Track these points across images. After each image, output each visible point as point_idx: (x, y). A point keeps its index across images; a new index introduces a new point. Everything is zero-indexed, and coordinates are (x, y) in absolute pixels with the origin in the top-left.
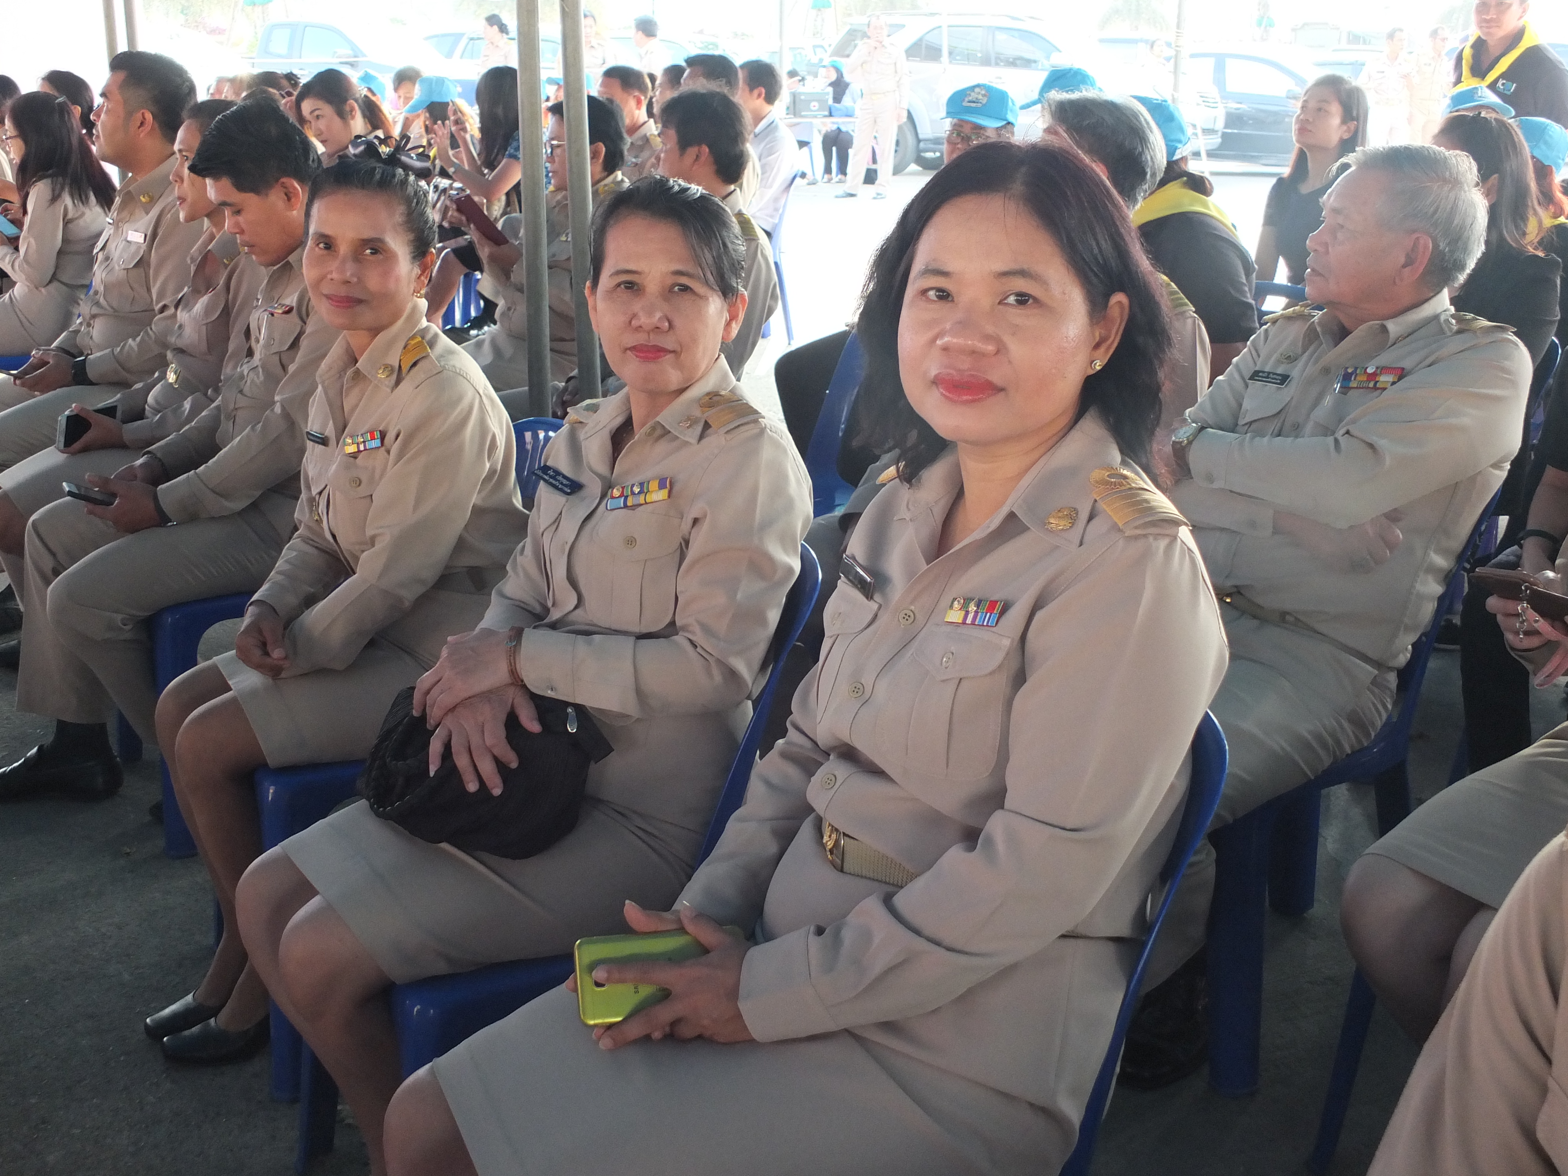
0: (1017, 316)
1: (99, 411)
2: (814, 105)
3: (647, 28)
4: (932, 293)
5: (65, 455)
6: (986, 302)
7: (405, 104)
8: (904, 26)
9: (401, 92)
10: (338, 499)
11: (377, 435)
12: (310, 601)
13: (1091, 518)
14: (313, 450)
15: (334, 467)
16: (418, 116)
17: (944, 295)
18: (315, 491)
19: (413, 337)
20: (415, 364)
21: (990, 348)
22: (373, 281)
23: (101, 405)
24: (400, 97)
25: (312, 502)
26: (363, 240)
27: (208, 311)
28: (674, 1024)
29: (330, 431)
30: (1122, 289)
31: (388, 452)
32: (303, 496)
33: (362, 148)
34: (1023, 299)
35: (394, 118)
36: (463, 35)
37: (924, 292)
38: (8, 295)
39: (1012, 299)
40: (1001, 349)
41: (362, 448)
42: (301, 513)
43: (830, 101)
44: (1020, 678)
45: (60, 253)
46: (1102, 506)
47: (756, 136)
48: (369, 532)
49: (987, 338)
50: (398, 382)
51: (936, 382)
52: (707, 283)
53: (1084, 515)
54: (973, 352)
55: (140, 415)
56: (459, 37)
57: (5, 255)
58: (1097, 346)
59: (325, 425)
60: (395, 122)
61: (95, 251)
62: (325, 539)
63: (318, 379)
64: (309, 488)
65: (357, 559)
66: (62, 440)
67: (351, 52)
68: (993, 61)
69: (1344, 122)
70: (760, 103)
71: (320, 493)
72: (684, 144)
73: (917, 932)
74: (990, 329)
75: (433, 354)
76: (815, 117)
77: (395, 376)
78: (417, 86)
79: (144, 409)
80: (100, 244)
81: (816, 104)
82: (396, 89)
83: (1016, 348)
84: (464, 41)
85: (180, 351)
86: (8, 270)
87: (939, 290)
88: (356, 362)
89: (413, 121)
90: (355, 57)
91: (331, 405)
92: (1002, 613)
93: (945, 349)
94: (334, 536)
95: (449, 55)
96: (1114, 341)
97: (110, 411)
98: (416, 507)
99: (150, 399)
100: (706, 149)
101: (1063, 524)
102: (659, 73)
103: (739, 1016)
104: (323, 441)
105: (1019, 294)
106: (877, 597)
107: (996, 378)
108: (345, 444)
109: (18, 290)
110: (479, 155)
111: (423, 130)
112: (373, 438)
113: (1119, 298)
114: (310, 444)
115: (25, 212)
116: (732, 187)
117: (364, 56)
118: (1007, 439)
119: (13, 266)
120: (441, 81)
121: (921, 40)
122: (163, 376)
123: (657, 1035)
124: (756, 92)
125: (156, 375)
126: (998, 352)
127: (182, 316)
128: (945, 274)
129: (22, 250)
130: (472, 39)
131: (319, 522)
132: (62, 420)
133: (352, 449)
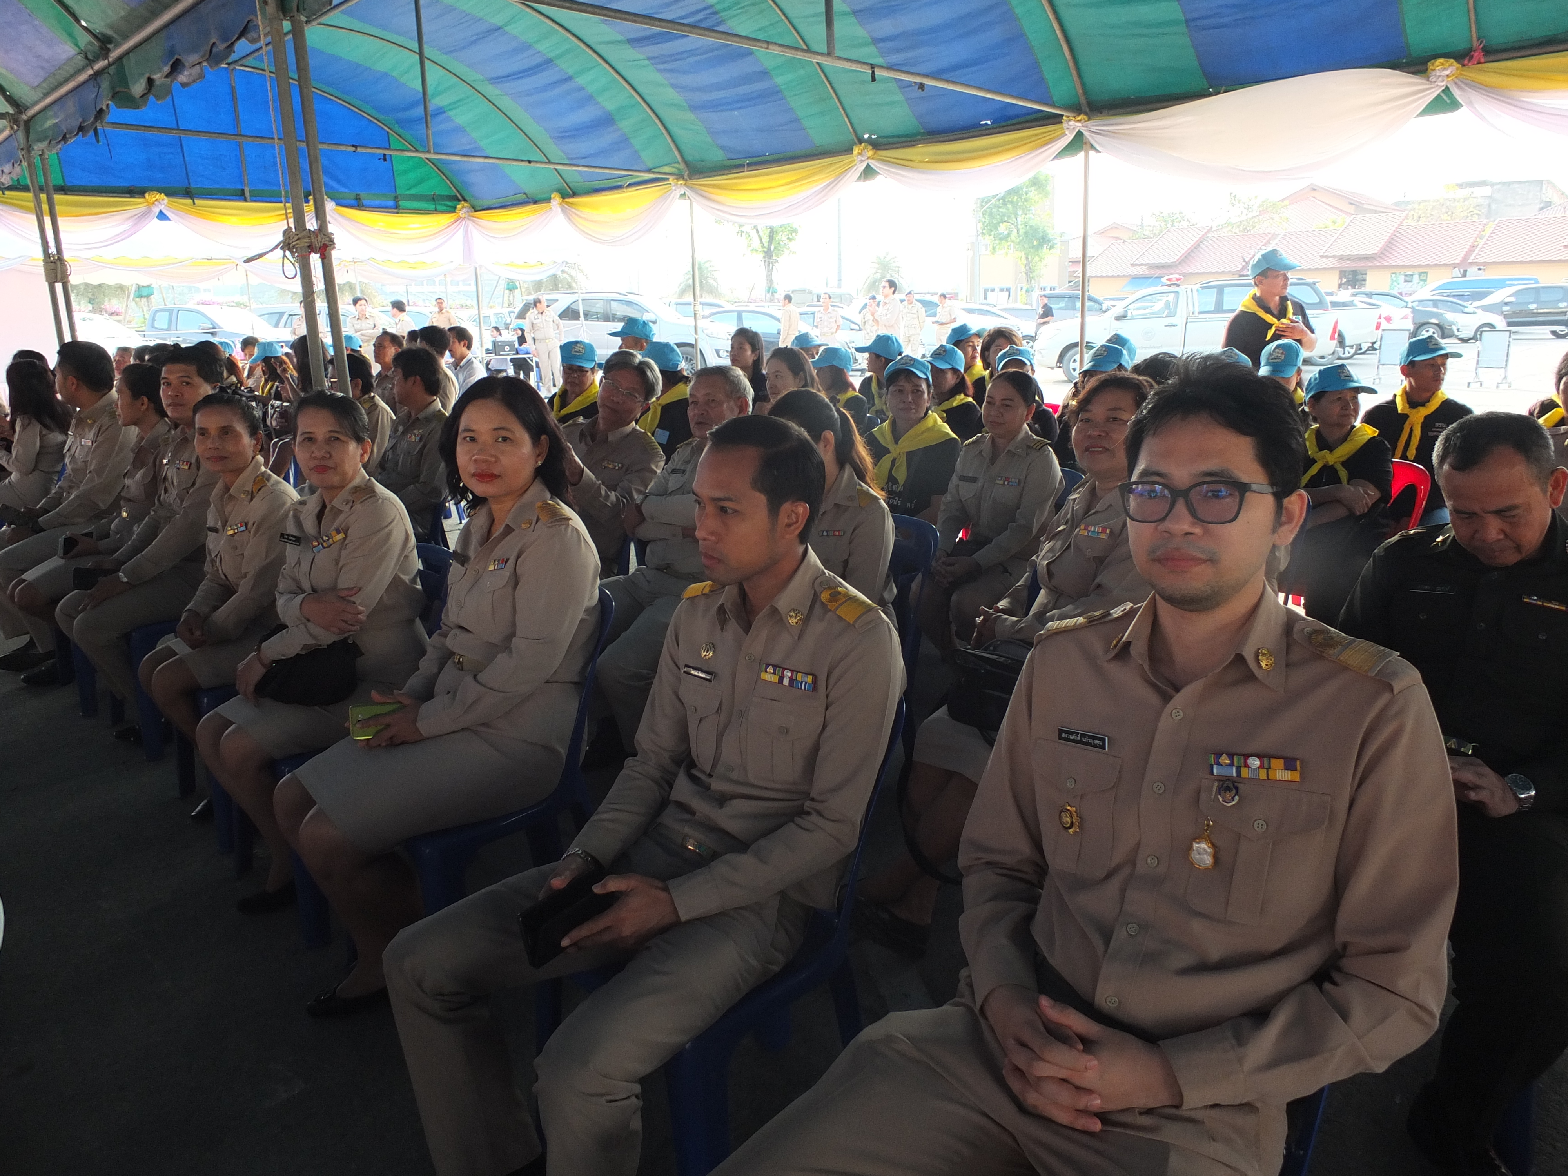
0: (504, 447)
1: (82, 535)
2: (507, 348)
3: (399, 306)
4: (468, 439)
5: (64, 560)
6: (490, 441)
7: (249, 358)
8: (557, 300)
9: (247, 351)
10: (226, 558)
11: (244, 524)
12: (216, 608)
13: (537, 521)
14: (211, 535)
15: (223, 542)
16: (258, 365)
17: (473, 439)
18: (213, 556)
19: (258, 477)
20: (259, 490)
21: (494, 459)
22: (230, 447)
23: (85, 531)
24: (246, 354)
25: (213, 561)
26: (222, 427)
27: (143, 477)
28: (391, 738)
29: (219, 525)
30: (544, 433)
31: (250, 532)
32: (208, 559)
33: (217, 390)
34: (505, 439)
35: (243, 366)
36: (284, 313)
37: (465, 438)
38: (7, 481)
39: (500, 439)
40: (498, 460)
41: (236, 531)
42: (207, 567)
43: (517, 346)
44: (516, 584)
45: (38, 453)
46: (540, 517)
47: (461, 368)
48: (243, 572)
49: (492, 456)
50: (252, 500)
51: (474, 475)
52: (347, 435)
53: (534, 522)
54: (487, 461)
55: (107, 536)
56: (282, 314)
57: (3, 456)
58: (538, 456)
59: (216, 523)
60: (244, 369)
61: (64, 452)
62: (222, 579)
63: (211, 500)
64: (210, 555)
65: (238, 585)
66: (62, 551)
67: (211, 326)
68: (611, 319)
69: (753, 352)
70: (465, 349)
71: (216, 556)
72: (406, 376)
73: (484, 686)
74: (493, 452)
75: (269, 484)
76: (508, 355)
77: (250, 496)
78: (256, 348)
79: (109, 533)
80: (66, 448)
81: (507, 347)
82: (243, 350)
83: (504, 460)
84: (286, 316)
85: (129, 500)
86: (5, 465)
87: (471, 437)
88: (229, 490)
89: (255, 368)
90: (214, 328)
91: (218, 512)
92: (506, 562)
93: (475, 461)
94: (225, 576)
95: (277, 325)
96: (545, 455)
97: (89, 535)
98: (266, 556)
99: (112, 526)
100: (418, 378)
101: (528, 525)
102: (405, 334)
103: (417, 730)
104: (216, 530)
105: (503, 437)
106: (466, 565)
107: (496, 472)
108: (227, 530)
109: (13, 477)
110: (297, 386)
111: (262, 373)
112: (241, 526)
113: (544, 437)
114: (209, 533)
115: (14, 431)
116: (435, 397)
117: (220, 328)
118: (505, 495)
119: (8, 463)
120: (270, 344)
121: (568, 307)
122: (120, 514)
123: (384, 744)
124: (462, 343)
125: (115, 514)
126: (496, 462)
127: (127, 482)
128: (472, 431)
129: (14, 454)
130: (290, 315)
131: (218, 570)
132: (61, 541)
133: (231, 532)
